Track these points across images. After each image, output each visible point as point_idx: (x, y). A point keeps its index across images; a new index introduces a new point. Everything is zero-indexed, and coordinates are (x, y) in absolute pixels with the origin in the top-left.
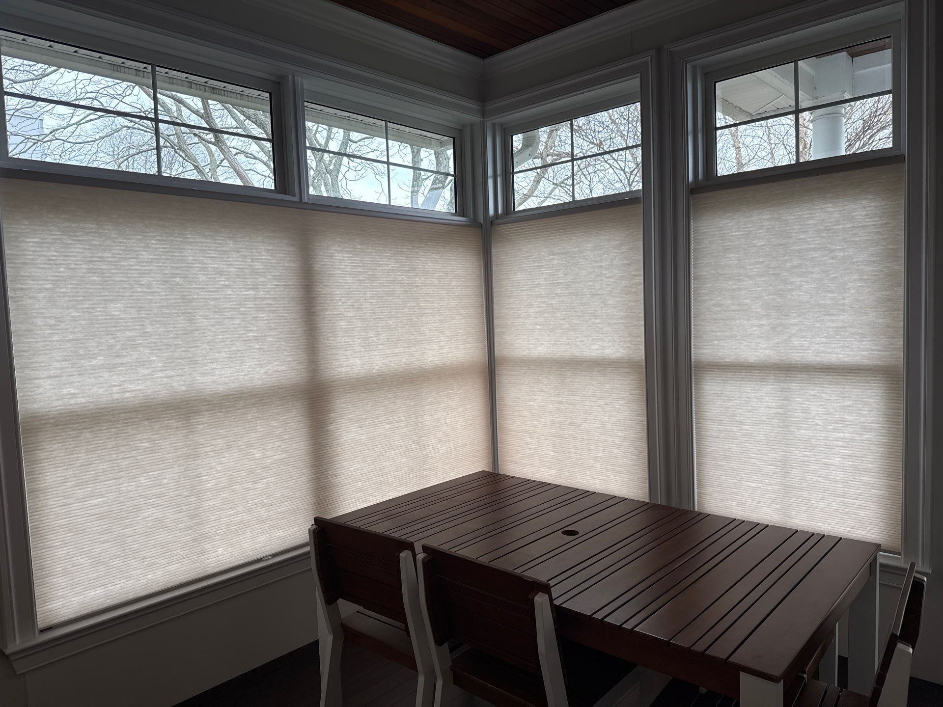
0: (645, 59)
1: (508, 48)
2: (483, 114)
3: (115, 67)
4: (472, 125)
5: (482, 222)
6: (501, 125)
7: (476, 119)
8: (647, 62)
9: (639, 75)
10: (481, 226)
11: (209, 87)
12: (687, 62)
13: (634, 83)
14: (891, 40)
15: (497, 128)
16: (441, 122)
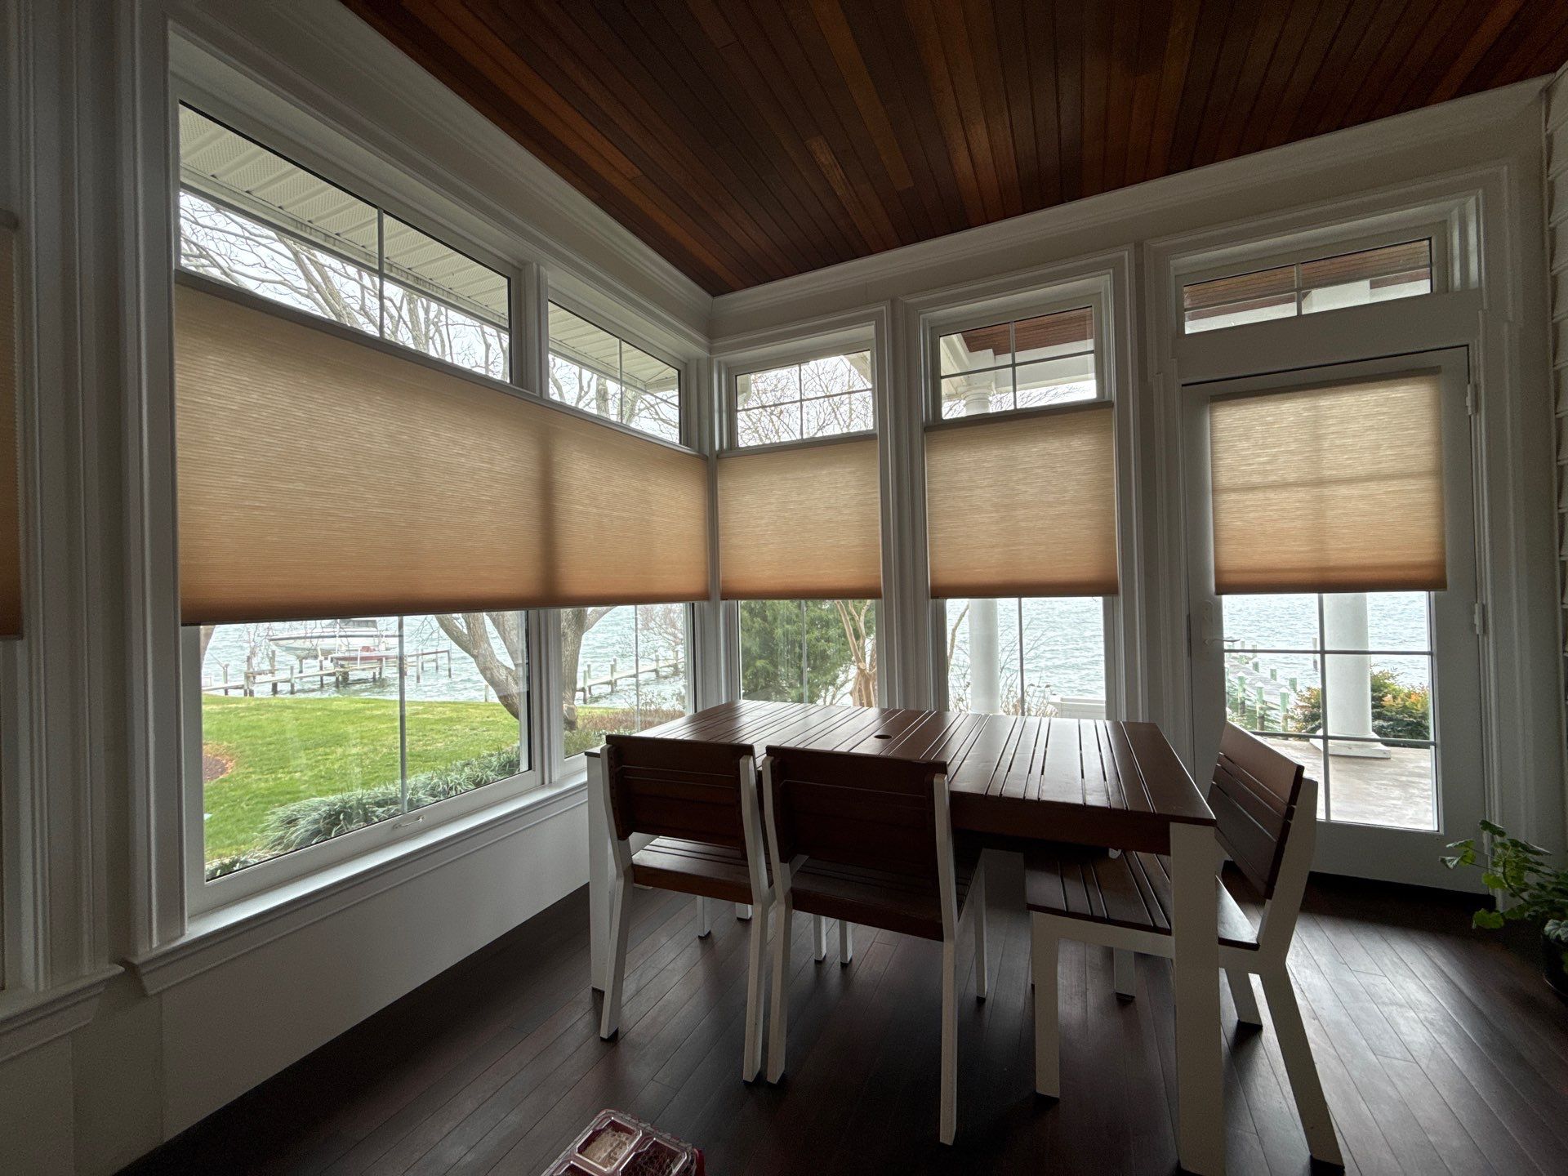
0: (881, 308)
1: (741, 289)
2: (711, 351)
3: (299, 225)
4: (698, 360)
5: (708, 454)
6: (726, 364)
7: (702, 353)
8: (882, 311)
9: (874, 322)
10: (705, 458)
11: (413, 275)
12: (920, 314)
13: (868, 331)
14: (1091, 311)
15: (722, 365)
16: (671, 352)
